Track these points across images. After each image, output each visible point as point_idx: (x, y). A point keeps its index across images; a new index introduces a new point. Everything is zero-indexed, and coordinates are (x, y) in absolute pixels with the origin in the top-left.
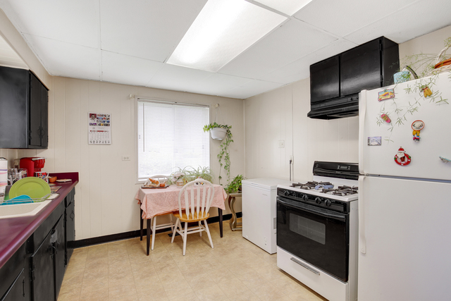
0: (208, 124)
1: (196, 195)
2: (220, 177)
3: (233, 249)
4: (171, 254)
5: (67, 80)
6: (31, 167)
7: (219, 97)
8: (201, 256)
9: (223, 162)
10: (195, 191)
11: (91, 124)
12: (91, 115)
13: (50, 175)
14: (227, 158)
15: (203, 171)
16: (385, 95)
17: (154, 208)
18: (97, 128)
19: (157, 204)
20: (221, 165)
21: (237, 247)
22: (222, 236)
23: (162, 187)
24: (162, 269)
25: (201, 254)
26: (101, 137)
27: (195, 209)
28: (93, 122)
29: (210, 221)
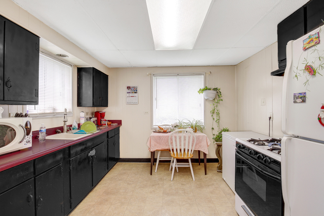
0: (202, 87)
1: (185, 140)
2: (213, 129)
3: (209, 186)
4: (165, 178)
5: (117, 69)
6: (99, 116)
7: (211, 66)
8: (182, 184)
9: (215, 116)
10: (185, 137)
11: (128, 93)
12: (128, 87)
13: (108, 121)
14: (218, 114)
15: (196, 123)
16: (309, 43)
17: (155, 145)
18: (131, 95)
19: (157, 143)
20: (214, 119)
21: (213, 184)
22: (206, 174)
23: (165, 132)
24: (153, 185)
25: (183, 183)
26: (133, 100)
27: (184, 150)
28: (129, 91)
29: (193, 161)
